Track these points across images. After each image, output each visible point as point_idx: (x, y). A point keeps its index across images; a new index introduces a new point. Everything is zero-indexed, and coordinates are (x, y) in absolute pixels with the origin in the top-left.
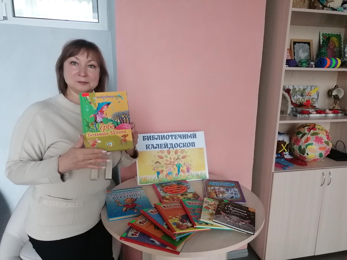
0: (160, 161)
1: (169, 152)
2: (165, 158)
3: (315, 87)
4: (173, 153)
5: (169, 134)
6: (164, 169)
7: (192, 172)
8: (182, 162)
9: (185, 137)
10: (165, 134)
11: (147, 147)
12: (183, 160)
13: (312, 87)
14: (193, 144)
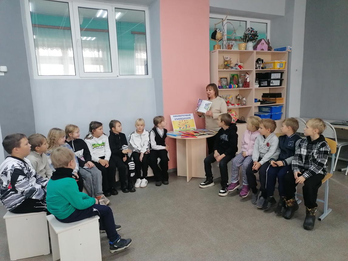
0: (180, 124)
1: (182, 121)
2: (181, 123)
3: (231, 95)
4: (184, 121)
5: (182, 115)
6: (181, 126)
7: (191, 127)
8: (187, 124)
9: (187, 115)
10: (180, 115)
11: (175, 119)
12: (188, 123)
13: (229, 95)
14: (190, 118)
